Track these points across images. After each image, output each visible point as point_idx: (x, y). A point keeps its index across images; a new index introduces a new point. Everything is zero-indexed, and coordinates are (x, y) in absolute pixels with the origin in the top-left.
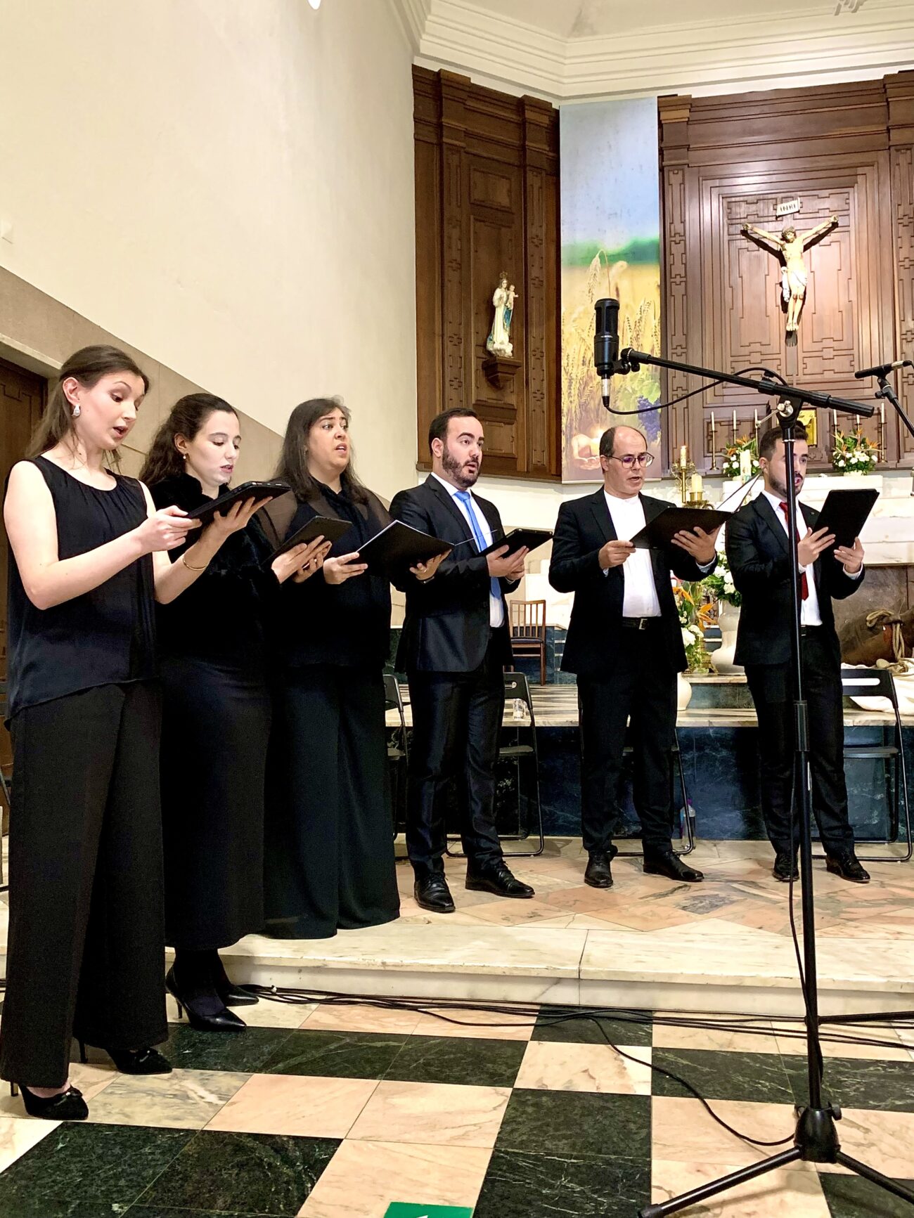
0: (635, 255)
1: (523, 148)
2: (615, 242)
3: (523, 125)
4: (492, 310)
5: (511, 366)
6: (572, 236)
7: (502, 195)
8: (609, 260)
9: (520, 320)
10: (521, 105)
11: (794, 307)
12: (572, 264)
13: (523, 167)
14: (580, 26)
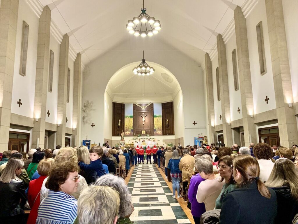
0: (131, 117)
1: (121, 108)
2: (129, 116)
3: (121, 106)
4: (118, 122)
5: (120, 127)
6: (125, 115)
7: (120, 112)
8: (129, 117)
9: (121, 123)
10: (121, 104)
11: (144, 122)
12: (126, 117)
13: (121, 109)
14: (126, 97)
